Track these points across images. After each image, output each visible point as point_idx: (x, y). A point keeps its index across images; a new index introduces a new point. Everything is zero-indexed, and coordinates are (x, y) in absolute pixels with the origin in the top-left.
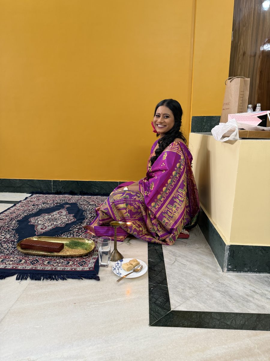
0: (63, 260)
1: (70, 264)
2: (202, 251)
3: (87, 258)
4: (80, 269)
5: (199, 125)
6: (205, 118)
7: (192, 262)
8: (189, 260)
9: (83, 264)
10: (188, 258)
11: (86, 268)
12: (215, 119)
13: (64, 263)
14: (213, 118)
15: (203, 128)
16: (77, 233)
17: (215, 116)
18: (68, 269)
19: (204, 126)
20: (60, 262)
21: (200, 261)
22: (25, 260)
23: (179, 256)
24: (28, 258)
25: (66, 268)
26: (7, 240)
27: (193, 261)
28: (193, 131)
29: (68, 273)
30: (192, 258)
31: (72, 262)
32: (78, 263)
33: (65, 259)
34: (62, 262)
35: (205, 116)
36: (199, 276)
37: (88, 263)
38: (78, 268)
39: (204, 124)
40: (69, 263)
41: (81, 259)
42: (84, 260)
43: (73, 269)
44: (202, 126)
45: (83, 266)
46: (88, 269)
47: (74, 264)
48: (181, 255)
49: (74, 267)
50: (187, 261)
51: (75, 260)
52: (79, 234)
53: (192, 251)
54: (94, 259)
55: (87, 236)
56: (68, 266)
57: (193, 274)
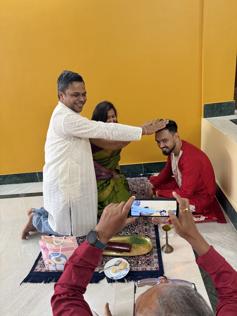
0: (132, 260)
1: (140, 263)
2: (231, 235)
3: (150, 256)
4: (148, 268)
5: (210, 112)
6: (216, 105)
7: (226, 248)
8: (224, 246)
9: (149, 263)
10: (222, 244)
11: (154, 269)
12: (224, 105)
13: (135, 262)
14: (223, 104)
15: (214, 113)
16: (131, 226)
17: (224, 102)
18: (140, 269)
19: (215, 112)
20: (132, 262)
21: (232, 246)
22: (105, 261)
23: (215, 242)
24: (107, 260)
25: (138, 267)
26: (83, 240)
27: (227, 246)
28: (205, 117)
29: (142, 274)
30: (225, 244)
31: (140, 261)
32: (145, 262)
33: (134, 259)
34: (133, 262)
35: (215, 103)
36: (235, 262)
37: (153, 262)
38: (147, 267)
39: (215, 110)
40: (138, 263)
41: (146, 257)
42: (148, 258)
43: (144, 269)
44: (213, 112)
45: (150, 266)
46: (155, 270)
47: (142, 263)
48: (216, 241)
49: (144, 267)
50: (222, 247)
51: (142, 259)
52: (133, 228)
53: (223, 236)
54: (155, 257)
55: (141, 230)
56: (139, 266)
57: (231, 261)
